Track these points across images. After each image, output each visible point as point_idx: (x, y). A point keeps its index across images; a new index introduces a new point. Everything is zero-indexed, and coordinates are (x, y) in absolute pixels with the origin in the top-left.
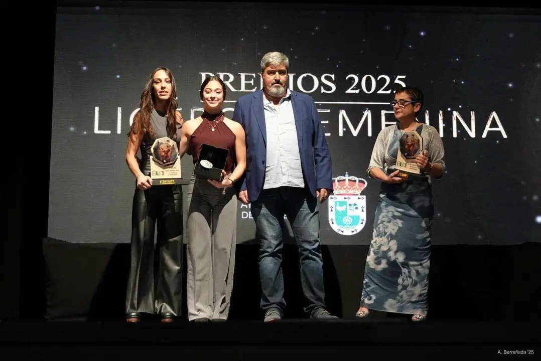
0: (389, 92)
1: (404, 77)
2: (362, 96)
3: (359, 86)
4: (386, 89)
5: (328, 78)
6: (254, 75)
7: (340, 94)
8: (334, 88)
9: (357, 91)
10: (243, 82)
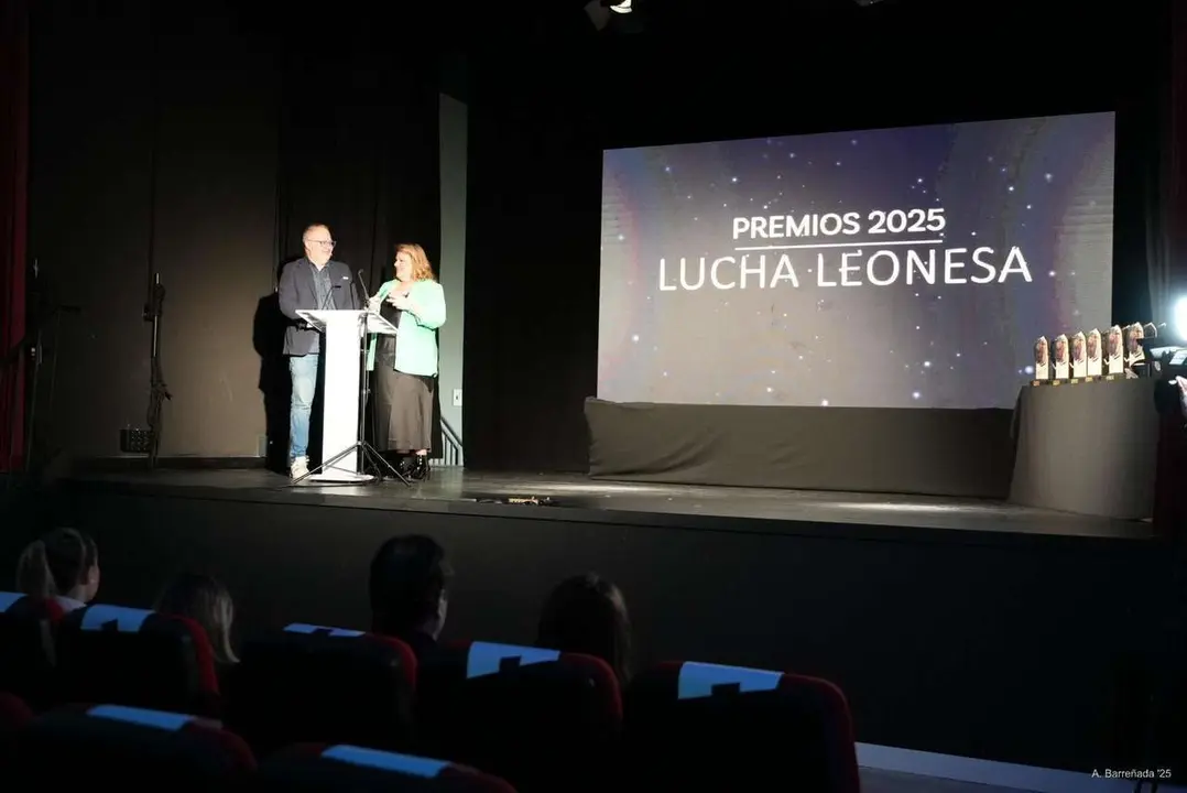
0: (923, 229)
1: (941, 210)
2: (889, 236)
3: (885, 226)
4: (921, 226)
5: (852, 218)
6: (781, 218)
7: (863, 235)
8: (857, 228)
9: (884, 231)
10: (773, 226)
